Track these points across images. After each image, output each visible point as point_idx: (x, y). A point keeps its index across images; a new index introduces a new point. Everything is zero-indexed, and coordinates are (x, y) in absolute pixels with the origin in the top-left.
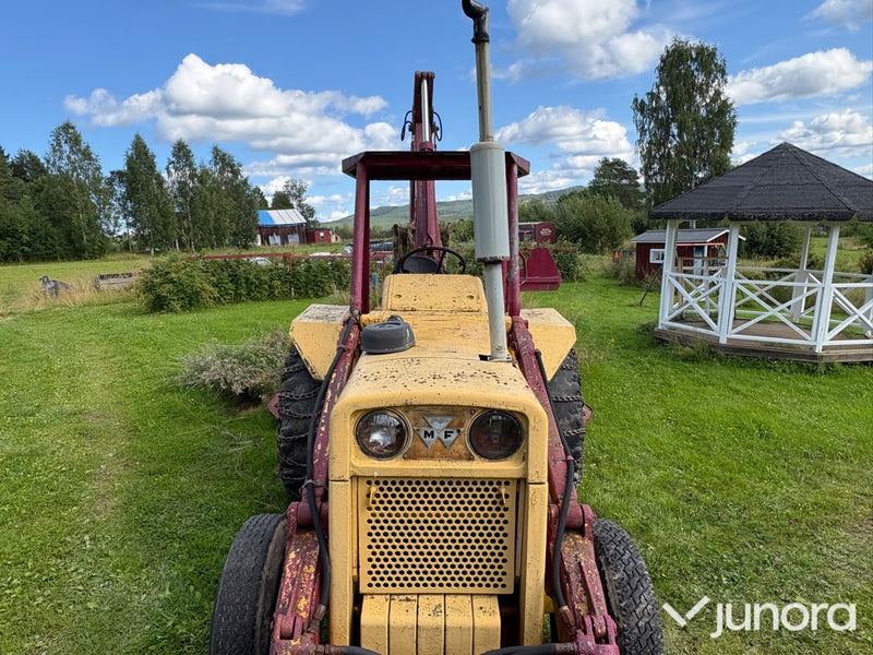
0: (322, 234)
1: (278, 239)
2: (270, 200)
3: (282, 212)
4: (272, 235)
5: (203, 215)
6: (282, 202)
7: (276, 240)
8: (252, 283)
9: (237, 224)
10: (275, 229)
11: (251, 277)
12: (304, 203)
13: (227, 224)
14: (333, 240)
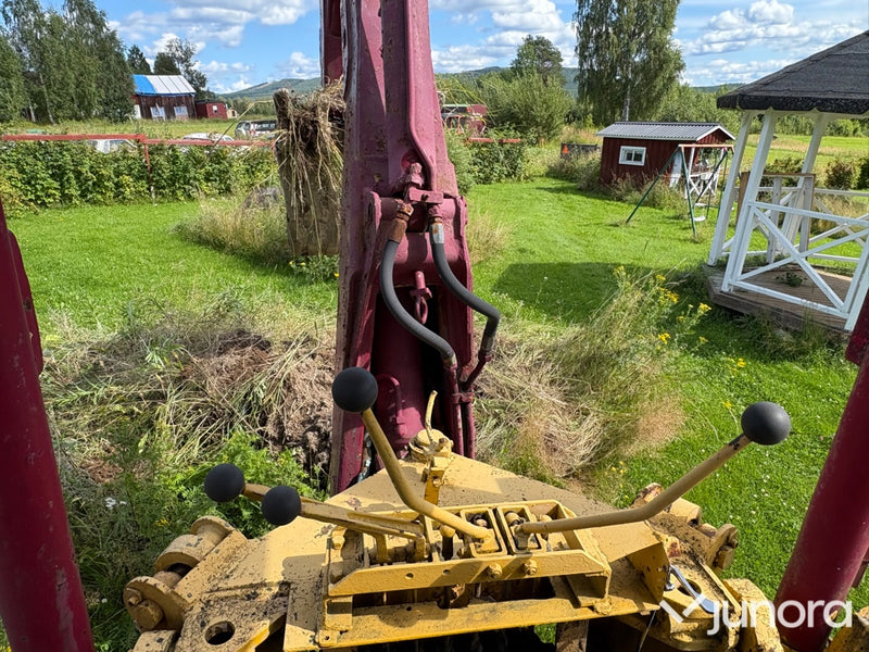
0: (215, 108)
1: (161, 112)
2: (151, 62)
3: (164, 78)
4: (154, 106)
5: (59, 77)
6: (166, 66)
7: (159, 112)
8: (87, 180)
9: (107, 90)
10: (157, 99)
11: (84, 170)
12: (193, 68)
13: (94, 90)
14: (230, 115)
